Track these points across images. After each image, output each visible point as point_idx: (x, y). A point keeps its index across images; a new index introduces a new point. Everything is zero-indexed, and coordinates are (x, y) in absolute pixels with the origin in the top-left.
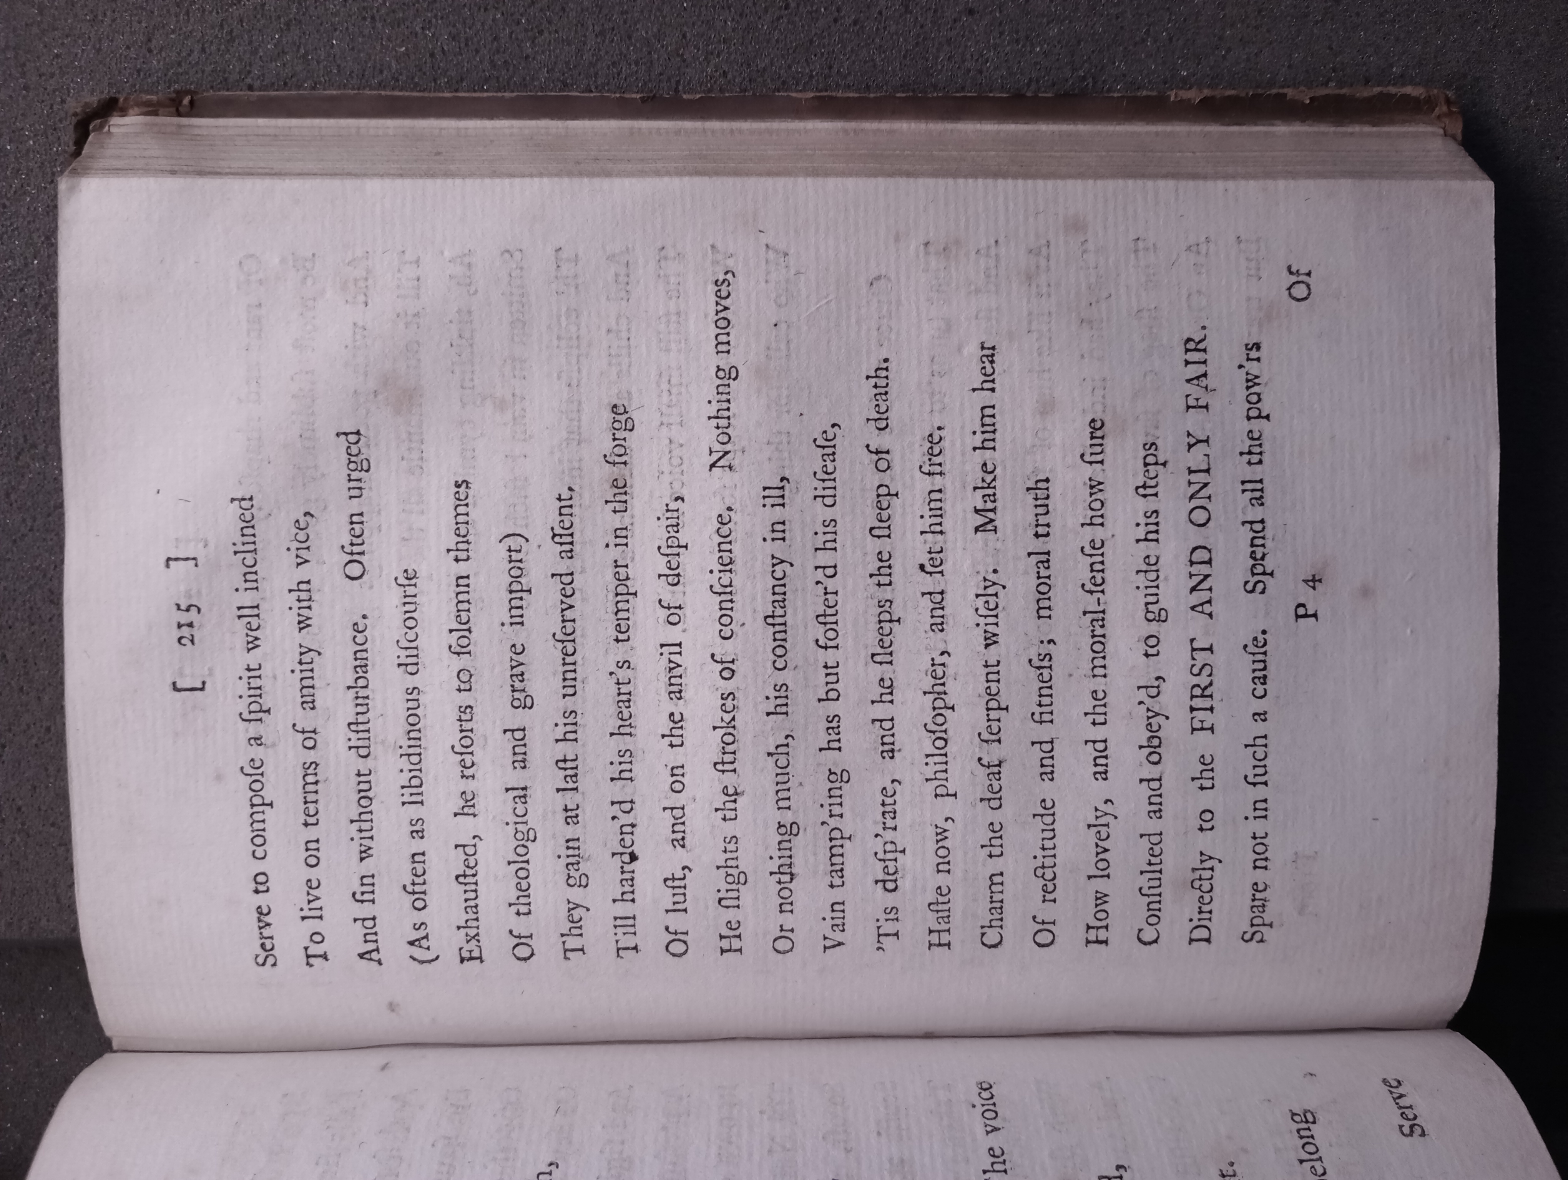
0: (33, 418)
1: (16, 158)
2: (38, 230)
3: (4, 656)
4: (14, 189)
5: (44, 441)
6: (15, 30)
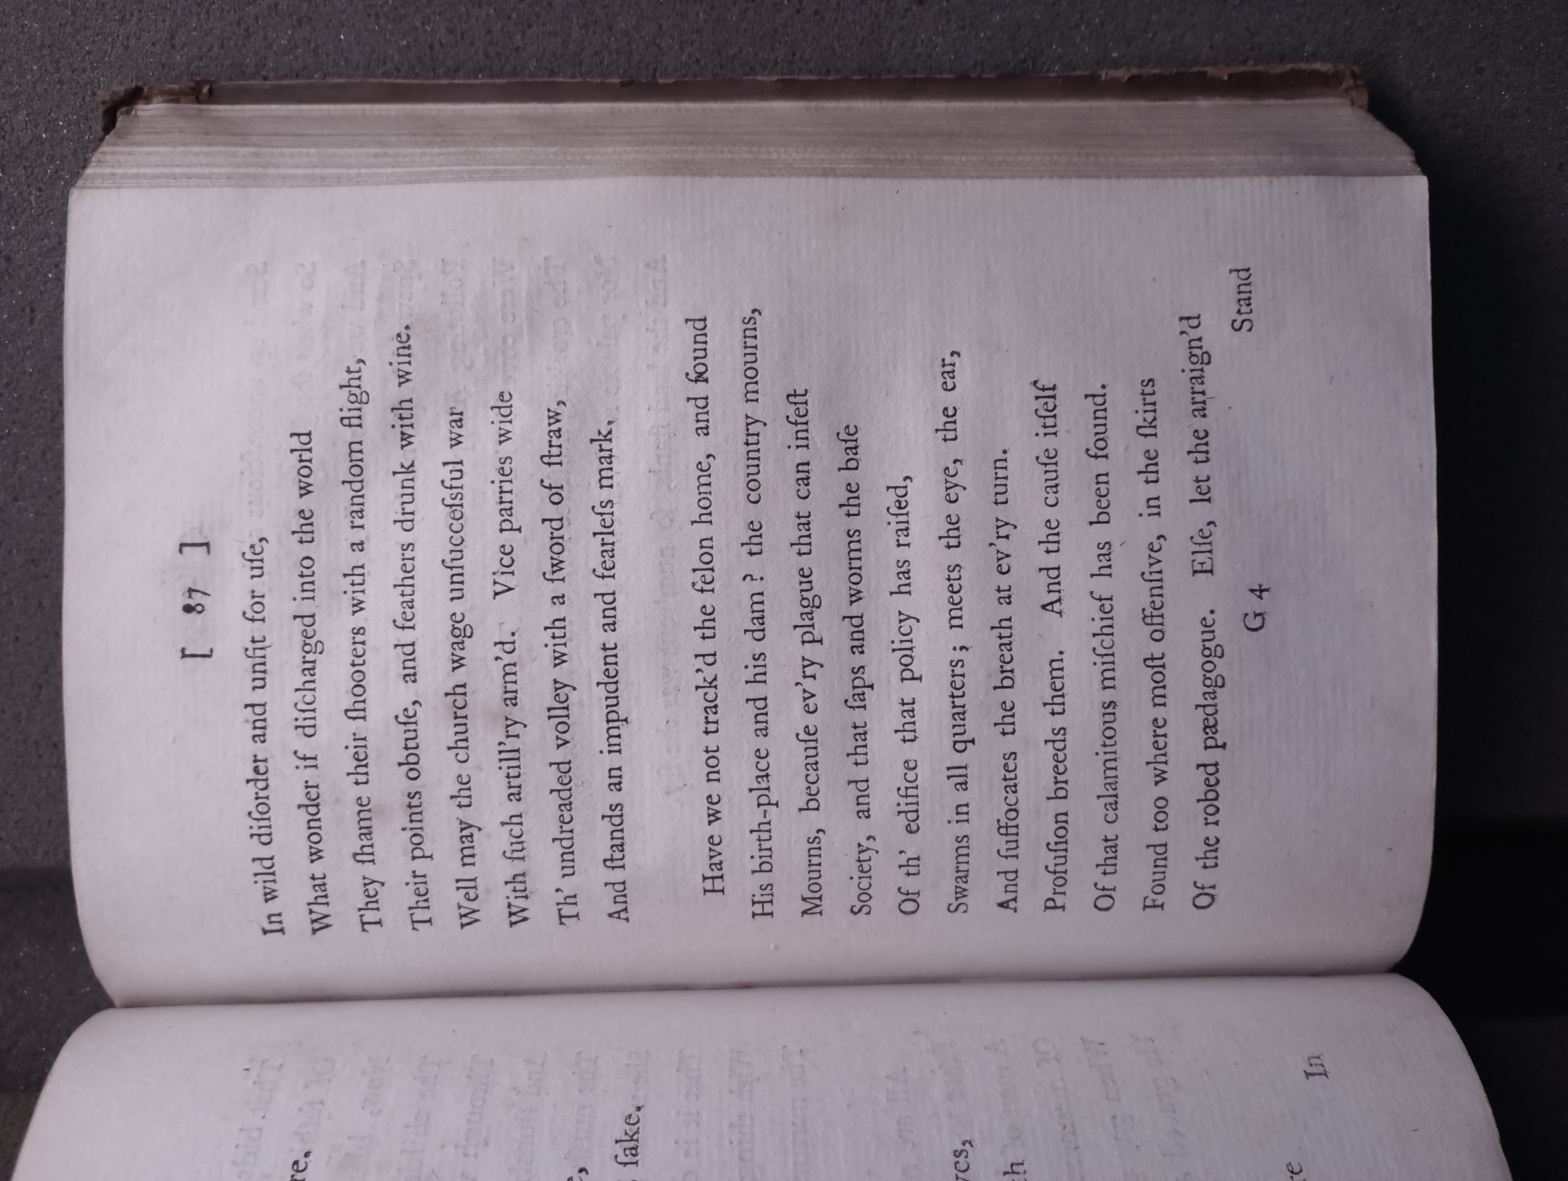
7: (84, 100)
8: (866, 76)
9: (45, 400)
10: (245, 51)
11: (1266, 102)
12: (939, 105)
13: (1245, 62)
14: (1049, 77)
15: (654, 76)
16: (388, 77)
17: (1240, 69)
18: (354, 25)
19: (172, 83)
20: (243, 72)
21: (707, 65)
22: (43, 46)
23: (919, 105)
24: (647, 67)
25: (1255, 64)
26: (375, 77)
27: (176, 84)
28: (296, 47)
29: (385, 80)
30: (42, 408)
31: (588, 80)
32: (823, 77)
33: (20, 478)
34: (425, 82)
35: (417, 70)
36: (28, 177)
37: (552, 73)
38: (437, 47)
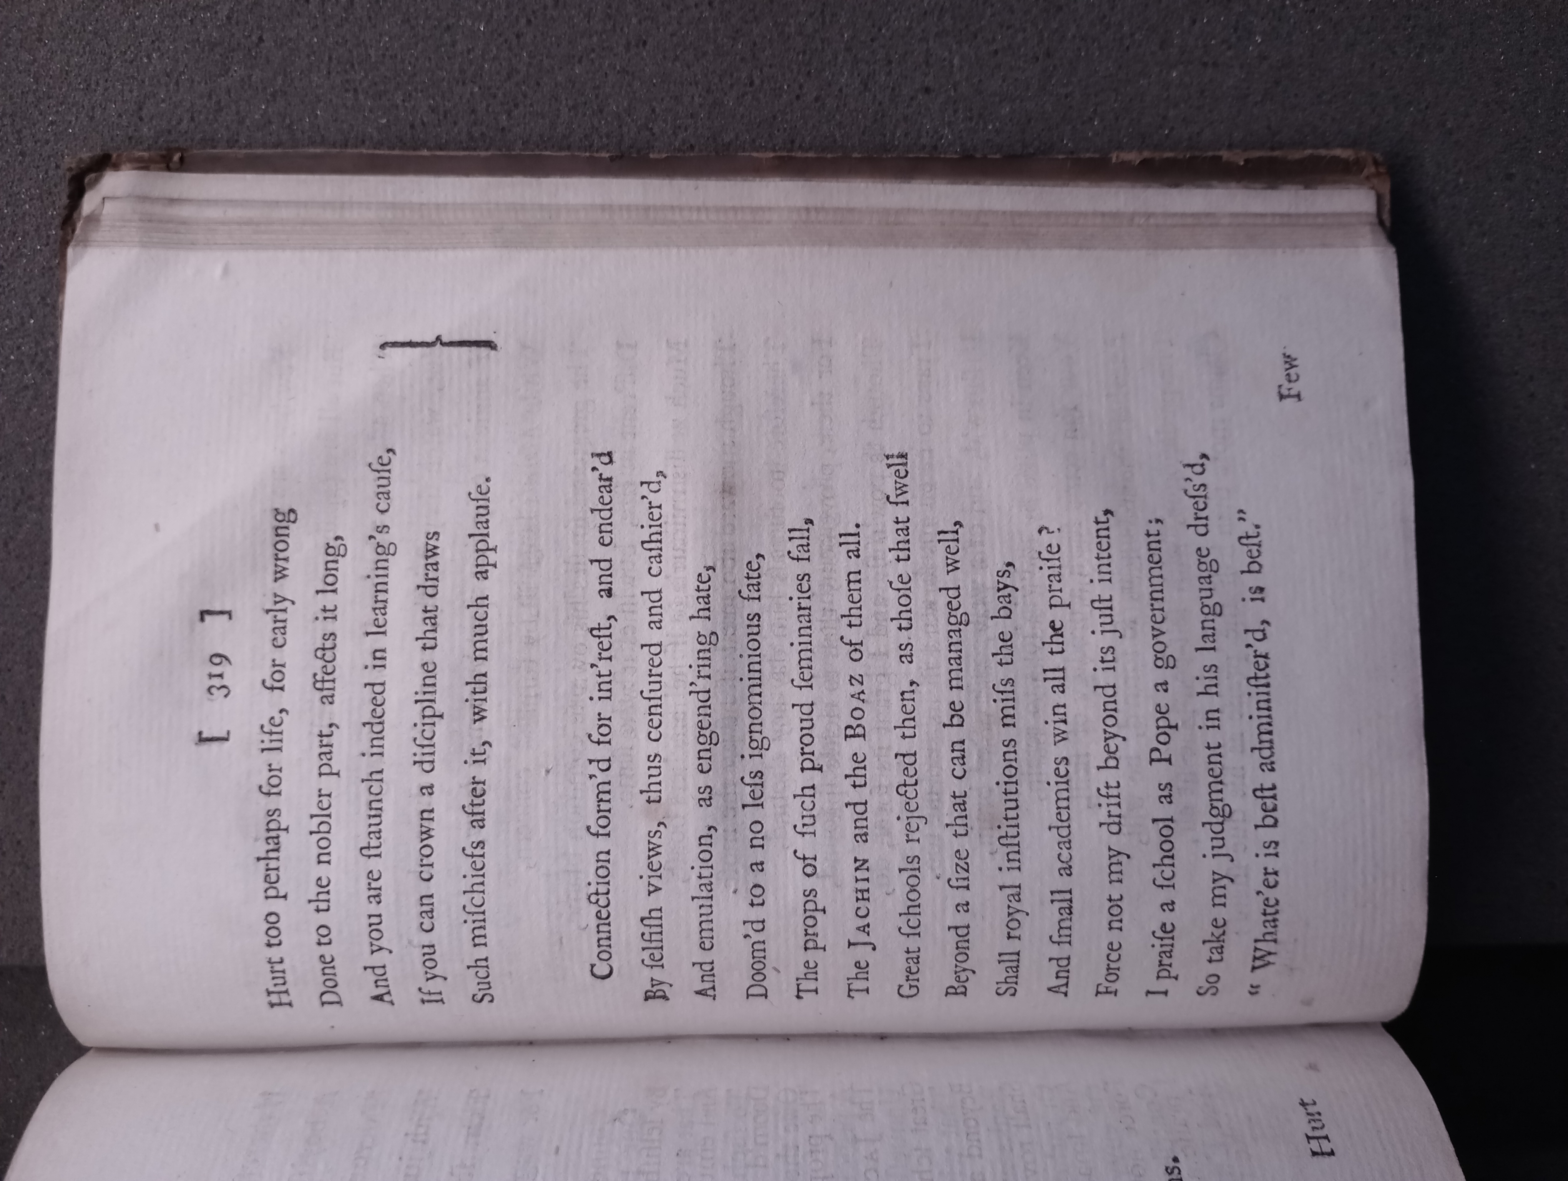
0: (30, 471)
1: (13, 222)
2: (34, 290)
3: (3, 697)
4: (10, 251)
5: (41, 493)
6: (11, 97)
13: (1261, 148)
17: (1257, 154)
25: (1272, 150)
27: (146, 151)
38: (418, 126)
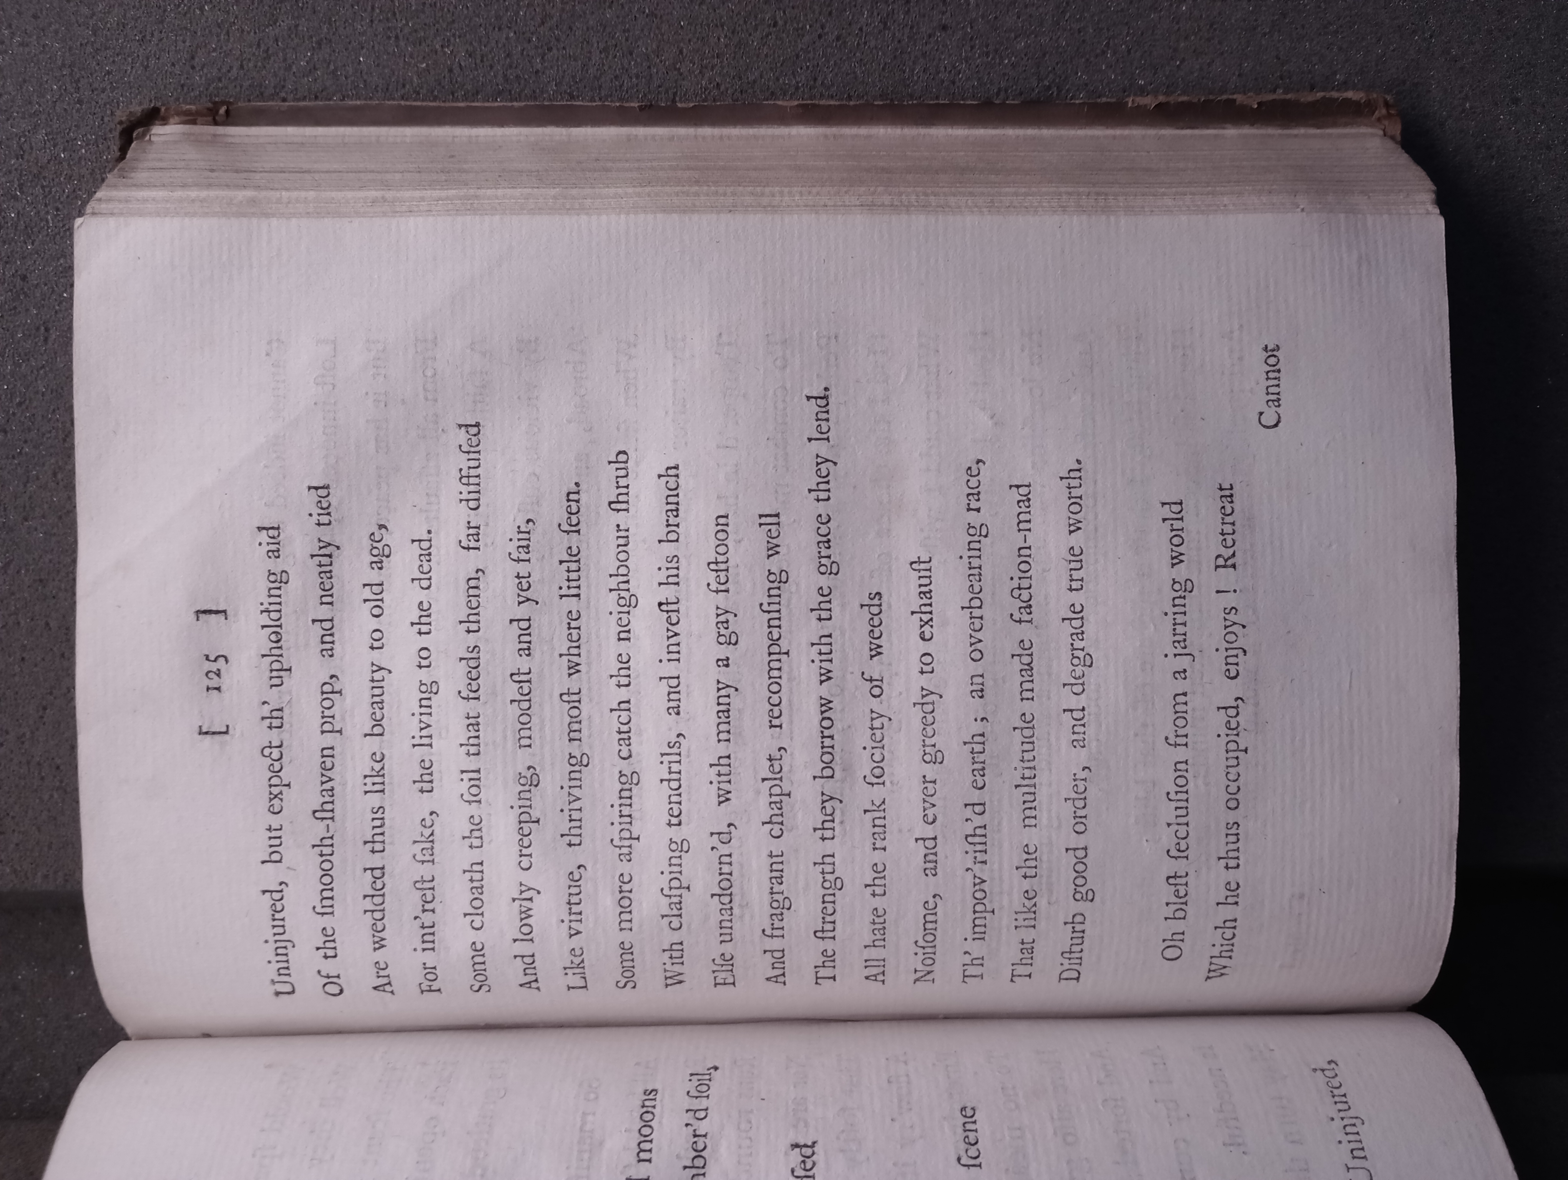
7: (102, 120)
8: (888, 102)
9: (58, 420)
10: (264, 72)
11: (1295, 131)
12: (960, 132)
13: (1274, 91)
14: (1074, 104)
15: (674, 101)
16: (407, 100)
17: (1271, 97)
18: (373, 47)
19: (190, 104)
20: (262, 94)
21: (727, 89)
22: (63, 65)
23: (940, 132)
24: (667, 92)
25: (1286, 92)
26: (394, 99)
27: (194, 104)
28: (315, 69)
29: (403, 103)
30: (53, 428)
31: (606, 103)
32: (844, 102)
33: (30, 498)
34: (442, 104)
35: (436, 93)
36: (46, 197)
37: (572, 97)
38: (456, 70)
